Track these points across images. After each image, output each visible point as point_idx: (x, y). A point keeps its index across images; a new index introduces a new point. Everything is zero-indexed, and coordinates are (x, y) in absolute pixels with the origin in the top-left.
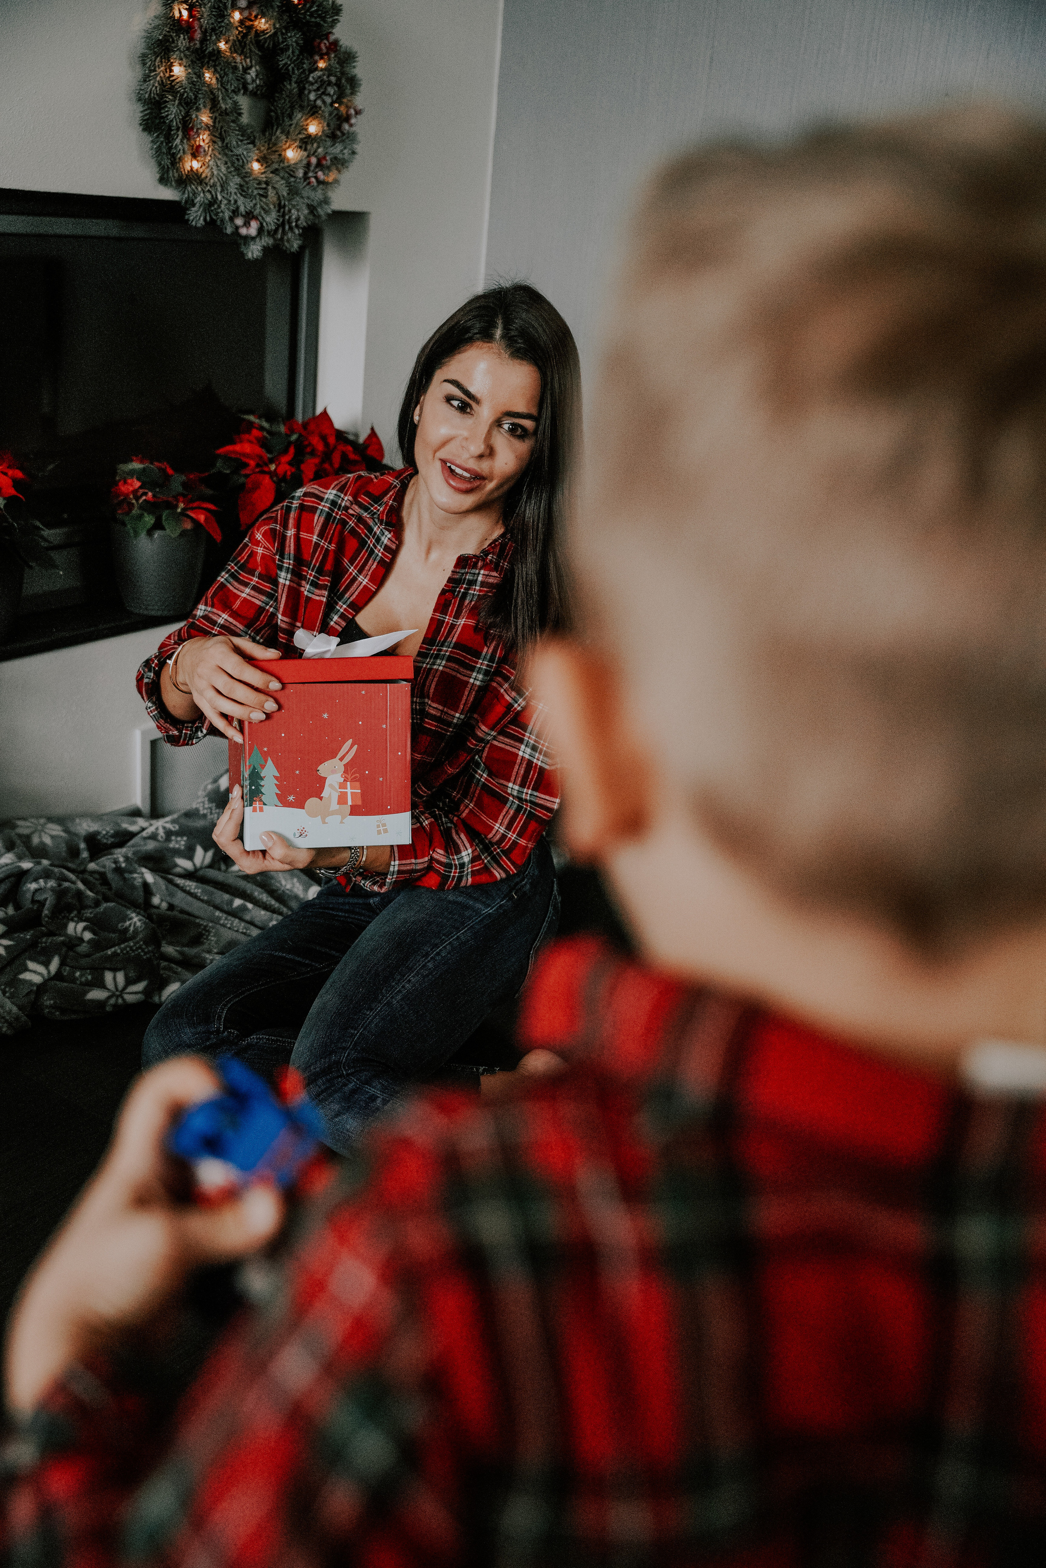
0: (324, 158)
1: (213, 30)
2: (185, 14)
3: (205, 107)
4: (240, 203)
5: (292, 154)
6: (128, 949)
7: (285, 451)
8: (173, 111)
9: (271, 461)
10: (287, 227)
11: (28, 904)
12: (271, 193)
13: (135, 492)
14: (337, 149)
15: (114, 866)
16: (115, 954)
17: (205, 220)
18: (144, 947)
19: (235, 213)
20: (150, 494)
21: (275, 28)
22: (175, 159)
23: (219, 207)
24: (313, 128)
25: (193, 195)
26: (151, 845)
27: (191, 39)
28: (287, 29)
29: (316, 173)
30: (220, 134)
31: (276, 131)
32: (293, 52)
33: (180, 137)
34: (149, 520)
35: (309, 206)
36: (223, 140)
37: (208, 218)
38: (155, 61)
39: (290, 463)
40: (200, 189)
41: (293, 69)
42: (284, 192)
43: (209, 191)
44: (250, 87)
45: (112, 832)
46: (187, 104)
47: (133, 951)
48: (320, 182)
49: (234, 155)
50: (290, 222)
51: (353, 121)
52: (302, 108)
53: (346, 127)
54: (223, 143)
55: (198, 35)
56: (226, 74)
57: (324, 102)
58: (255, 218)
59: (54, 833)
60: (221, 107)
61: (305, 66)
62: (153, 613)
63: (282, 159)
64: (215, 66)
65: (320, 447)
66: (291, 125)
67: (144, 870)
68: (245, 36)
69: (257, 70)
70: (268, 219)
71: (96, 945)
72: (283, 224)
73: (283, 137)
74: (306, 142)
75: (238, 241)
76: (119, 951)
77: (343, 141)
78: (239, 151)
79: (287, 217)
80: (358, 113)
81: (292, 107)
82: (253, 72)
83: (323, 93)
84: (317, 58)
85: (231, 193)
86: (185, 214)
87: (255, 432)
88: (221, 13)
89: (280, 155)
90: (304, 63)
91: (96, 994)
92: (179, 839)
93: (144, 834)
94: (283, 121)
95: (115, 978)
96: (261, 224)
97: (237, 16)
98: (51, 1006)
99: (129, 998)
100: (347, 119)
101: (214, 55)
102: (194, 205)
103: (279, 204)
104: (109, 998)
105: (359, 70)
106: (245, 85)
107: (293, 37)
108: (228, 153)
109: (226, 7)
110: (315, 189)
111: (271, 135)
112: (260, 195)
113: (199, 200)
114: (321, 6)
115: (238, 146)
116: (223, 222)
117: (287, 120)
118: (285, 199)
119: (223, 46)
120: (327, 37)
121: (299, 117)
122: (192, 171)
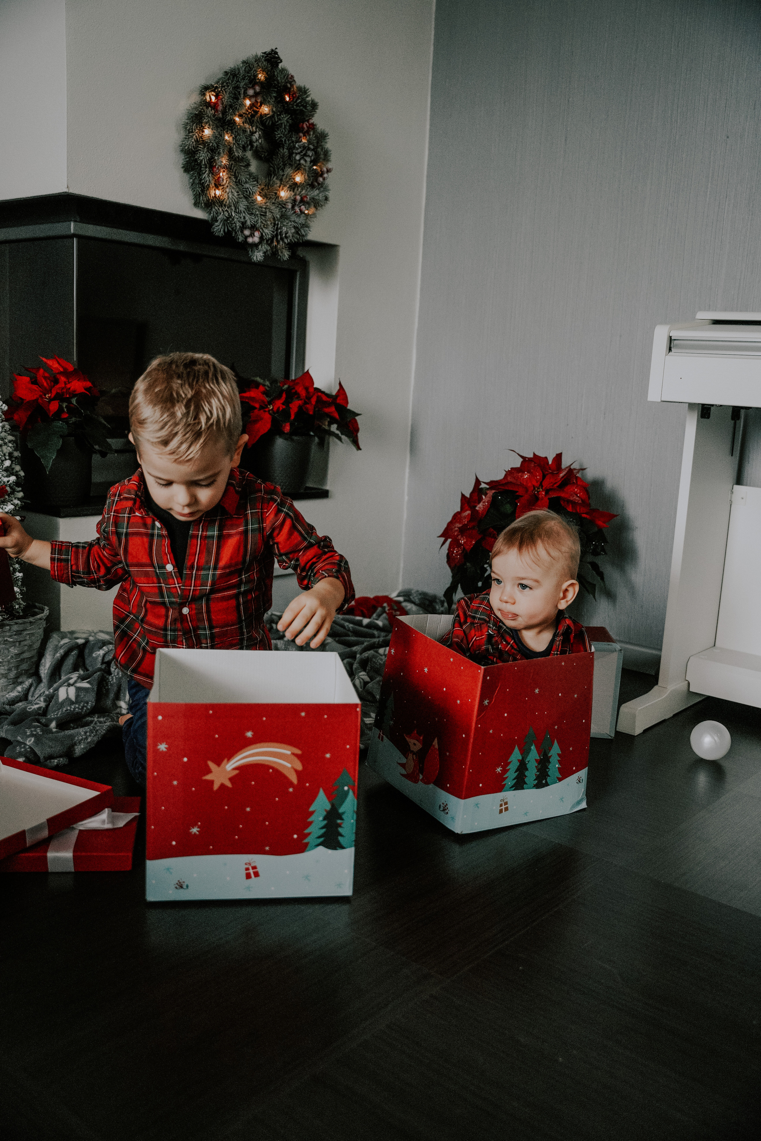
0: (306, 197)
1: (231, 106)
2: (213, 99)
3: (223, 151)
4: (247, 218)
5: (284, 194)
7: (279, 396)
8: (203, 156)
9: (270, 403)
10: (279, 237)
12: (269, 215)
14: (315, 193)
17: (224, 231)
19: (244, 226)
21: (273, 111)
22: (204, 188)
23: (233, 220)
24: (298, 179)
25: (217, 214)
27: (216, 111)
28: (281, 112)
29: (300, 207)
30: (235, 173)
31: (274, 177)
32: (285, 128)
33: (207, 172)
35: (295, 227)
36: (236, 178)
37: (226, 230)
38: (193, 126)
39: (283, 404)
40: (221, 209)
41: (285, 140)
42: (278, 216)
43: (226, 210)
44: (255, 144)
46: (212, 150)
48: (302, 212)
49: (244, 188)
50: (281, 233)
51: (325, 175)
52: (291, 165)
53: (321, 179)
54: (236, 180)
55: (220, 108)
56: (239, 135)
57: (306, 161)
58: (257, 230)
60: (235, 155)
61: (293, 139)
63: (277, 197)
64: (232, 130)
65: (303, 393)
66: (283, 175)
68: (253, 116)
69: (259, 134)
70: (266, 231)
72: (277, 235)
73: (278, 182)
74: (294, 186)
75: (246, 247)
77: (319, 189)
78: (247, 186)
79: (279, 231)
80: (328, 171)
81: (285, 165)
82: (257, 135)
83: (305, 155)
84: (301, 134)
85: (241, 212)
86: (211, 227)
87: (261, 388)
88: (236, 97)
89: (276, 193)
90: (293, 137)
94: (278, 172)
96: (262, 234)
97: (248, 102)
100: (322, 175)
101: (232, 123)
102: (217, 221)
103: (275, 224)
105: (330, 144)
106: (251, 143)
107: (285, 119)
108: (240, 186)
109: (240, 94)
110: (299, 216)
111: (270, 180)
112: (261, 215)
113: (220, 217)
114: (304, 100)
115: (246, 182)
116: (236, 233)
117: (281, 173)
118: (278, 220)
119: (237, 119)
120: (308, 121)
121: (289, 171)
122: (215, 197)
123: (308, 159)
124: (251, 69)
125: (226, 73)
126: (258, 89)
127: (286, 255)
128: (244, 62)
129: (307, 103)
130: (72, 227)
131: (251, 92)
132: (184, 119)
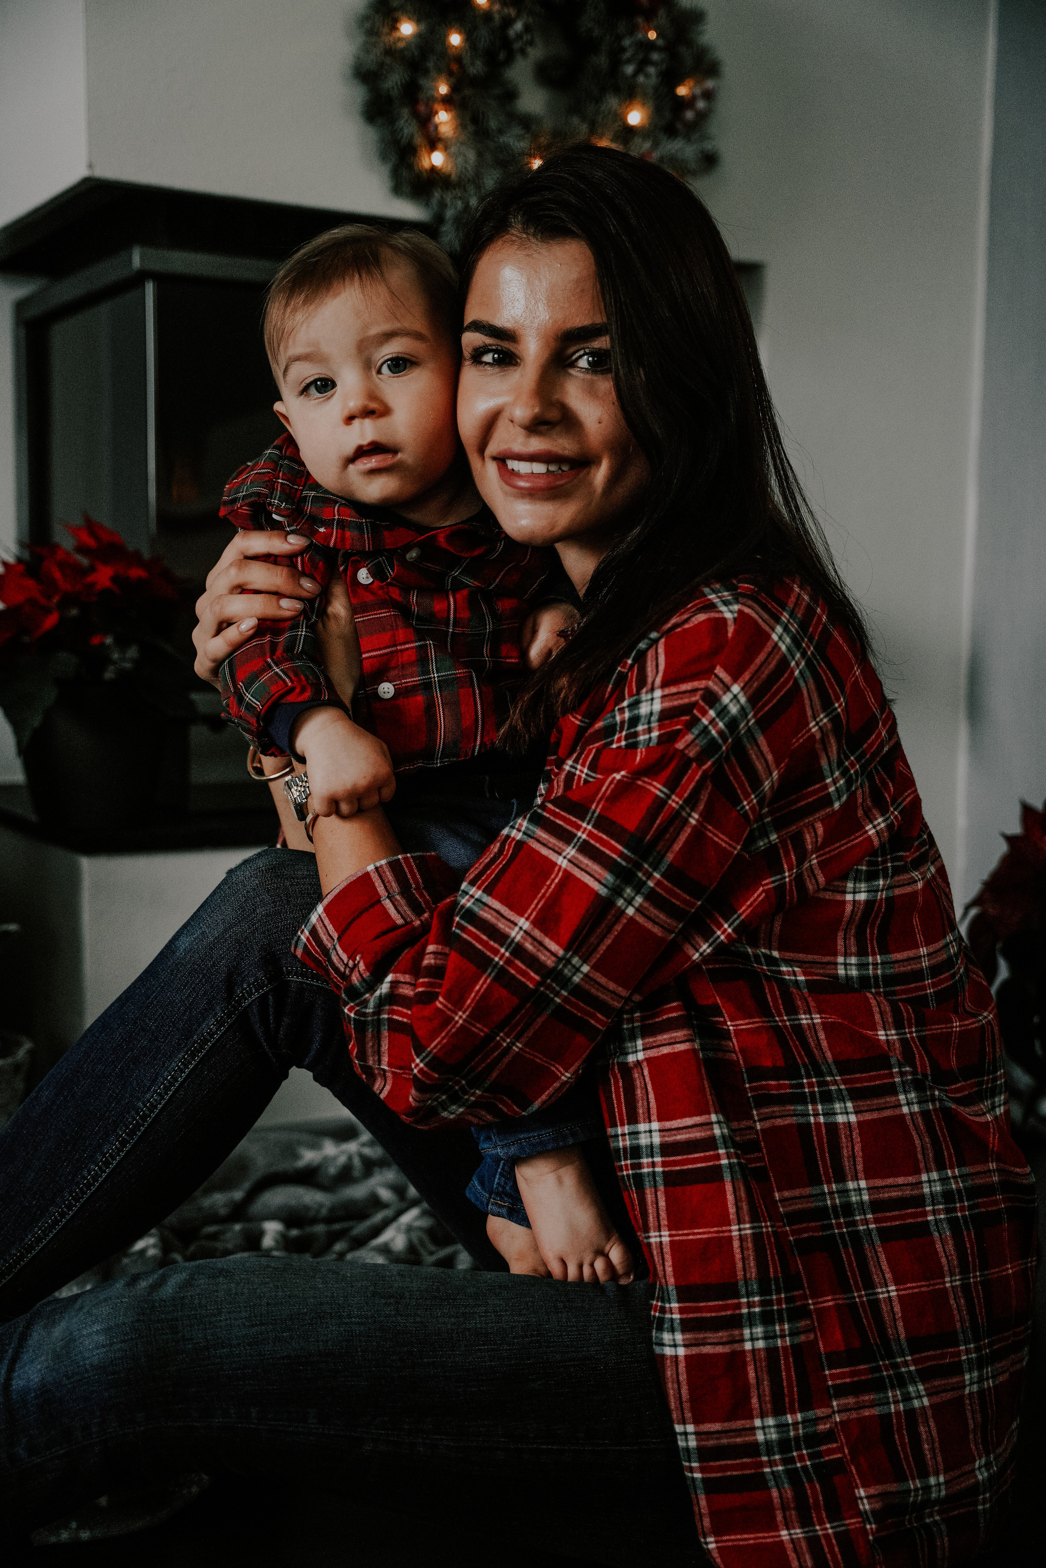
8: (392, 79)
14: (675, 144)
22: (408, 155)
24: (634, 118)
25: (442, 205)
30: (471, 111)
33: (406, 116)
36: (477, 122)
38: (377, 22)
40: (447, 196)
41: (600, 35)
43: (456, 194)
46: (413, 67)
49: (495, 144)
51: (701, 104)
52: (617, 90)
53: (692, 115)
54: (479, 128)
57: (647, 76)
60: (468, 75)
61: (617, 29)
66: (597, 112)
73: (584, 128)
74: (625, 132)
77: (687, 136)
78: (504, 139)
81: (601, 91)
82: (519, 26)
83: (645, 61)
84: (640, 20)
90: (617, 26)
94: (588, 107)
100: (695, 106)
106: (507, 43)
108: (487, 143)
111: (566, 126)
113: (448, 213)
115: (501, 131)
117: (593, 107)
121: (612, 102)
122: (433, 168)
123: (652, 70)
130: (136, 259)
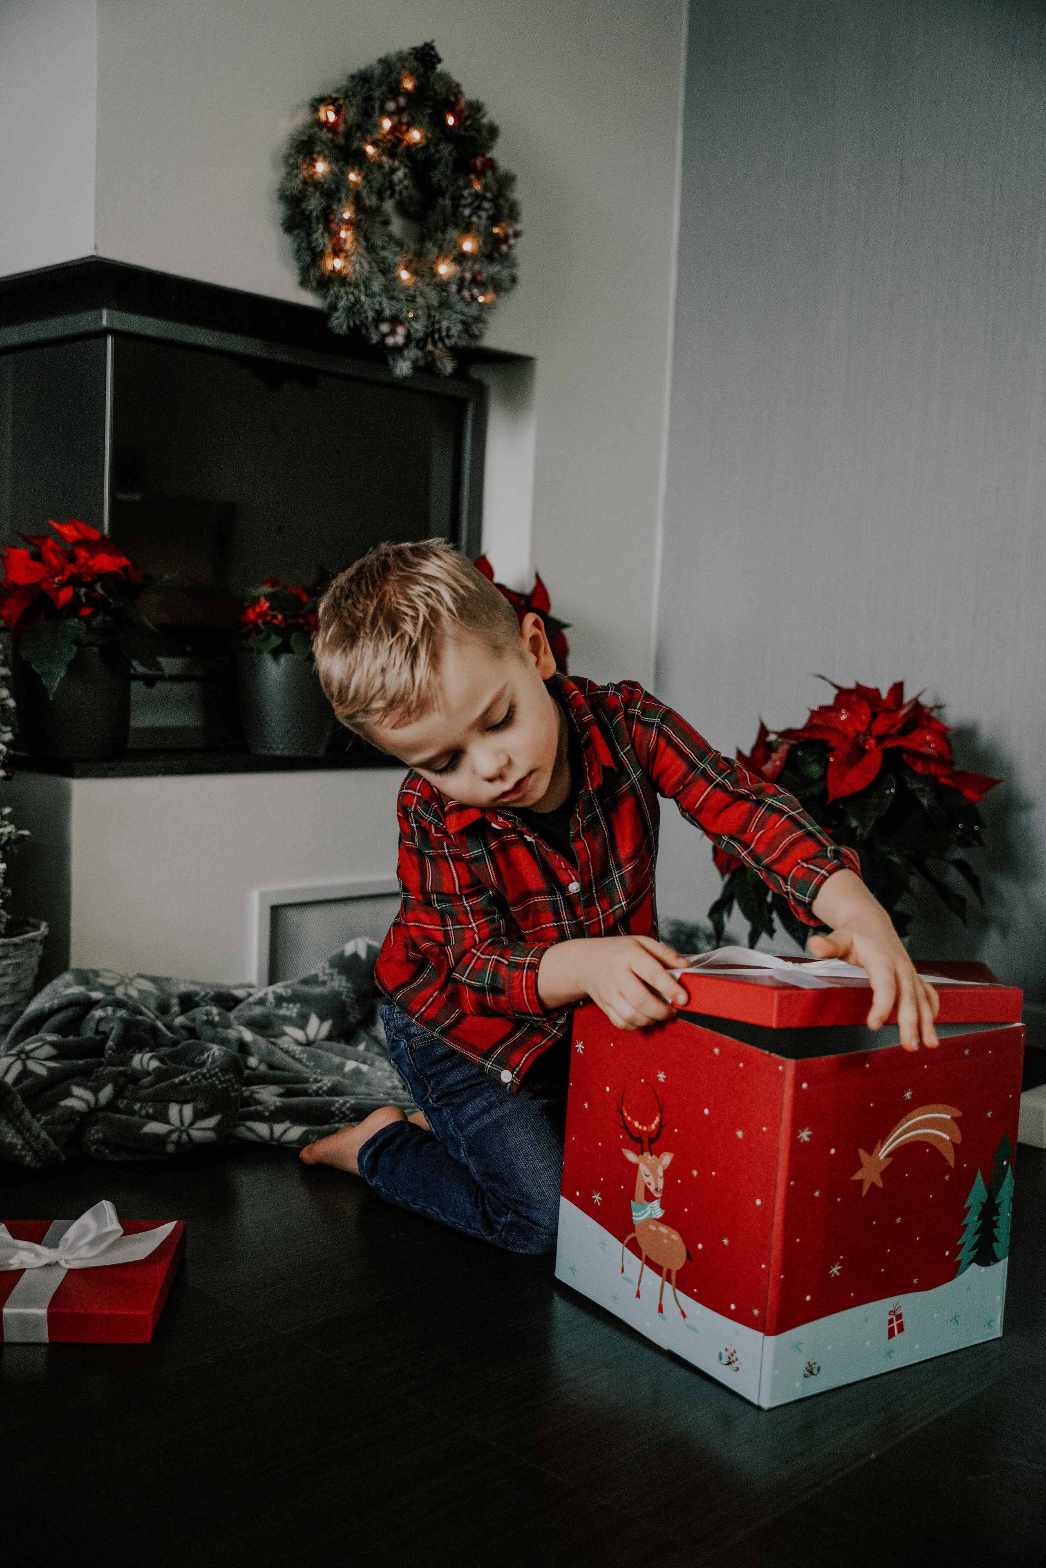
0: (480, 274)
1: (359, 127)
2: (332, 117)
3: (347, 198)
4: (384, 305)
5: (444, 269)
6: (200, 1077)
8: (314, 204)
10: (437, 336)
11: (90, 1034)
12: (420, 300)
13: (262, 615)
14: (495, 269)
15: (205, 1018)
16: (184, 1082)
17: (348, 325)
18: (220, 1074)
19: (379, 317)
20: (280, 617)
21: (427, 138)
22: (316, 256)
23: (363, 307)
24: (468, 246)
25: (336, 298)
26: (258, 1010)
27: (336, 135)
28: (440, 141)
29: (471, 290)
30: (365, 233)
31: (428, 243)
32: (446, 166)
33: (320, 231)
34: (276, 641)
35: (463, 323)
36: (367, 240)
37: (352, 324)
38: (298, 159)
40: (342, 291)
41: (447, 185)
42: (436, 304)
43: (352, 292)
44: (397, 188)
45: (212, 993)
46: (328, 195)
47: (206, 1079)
48: (474, 299)
49: (379, 258)
50: (439, 330)
51: (512, 241)
52: (456, 225)
53: (504, 248)
54: (368, 243)
56: (372, 173)
57: (480, 217)
58: (401, 323)
59: (141, 987)
60: (365, 205)
61: (459, 182)
62: (278, 753)
63: (434, 274)
64: (360, 165)
66: (444, 240)
67: (242, 1028)
68: (395, 146)
69: (405, 172)
70: (416, 325)
71: (161, 1075)
72: (432, 333)
73: (436, 250)
74: (461, 258)
75: (383, 352)
76: (188, 1079)
77: (501, 263)
78: (385, 253)
79: (437, 326)
80: (517, 235)
81: (446, 225)
82: (400, 174)
83: (479, 208)
84: (473, 177)
85: (375, 295)
86: (328, 320)
89: (432, 269)
91: (154, 1127)
92: (291, 1006)
93: (251, 1000)
94: (436, 235)
95: (181, 1111)
97: (387, 124)
98: (97, 1141)
99: (196, 1134)
100: (506, 242)
101: (360, 154)
102: (337, 310)
103: (429, 315)
104: (171, 1132)
105: (519, 193)
106: (392, 185)
107: (446, 149)
108: (374, 256)
109: (373, 107)
110: (468, 304)
111: (422, 248)
112: (407, 300)
113: (342, 304)
114: (476, 121)
115: (383, 248)
116: (367, 329)
117: (440, 235)
118: (435, 310)
119: (370, 149)
120: (483, 155)
121: (452, 233)
122: (334, 270)
123: (484, 214)
124: (391, 70)
125: (352, 77)
126: (402, 101)
127: (448, 366)
128: (382, 61)
129: (482, 126)
130: (105, 318)
131: (391, 106)
132: (284, 149)
